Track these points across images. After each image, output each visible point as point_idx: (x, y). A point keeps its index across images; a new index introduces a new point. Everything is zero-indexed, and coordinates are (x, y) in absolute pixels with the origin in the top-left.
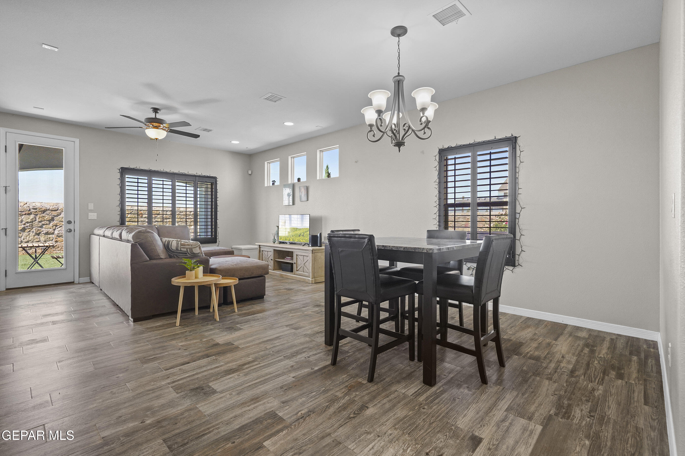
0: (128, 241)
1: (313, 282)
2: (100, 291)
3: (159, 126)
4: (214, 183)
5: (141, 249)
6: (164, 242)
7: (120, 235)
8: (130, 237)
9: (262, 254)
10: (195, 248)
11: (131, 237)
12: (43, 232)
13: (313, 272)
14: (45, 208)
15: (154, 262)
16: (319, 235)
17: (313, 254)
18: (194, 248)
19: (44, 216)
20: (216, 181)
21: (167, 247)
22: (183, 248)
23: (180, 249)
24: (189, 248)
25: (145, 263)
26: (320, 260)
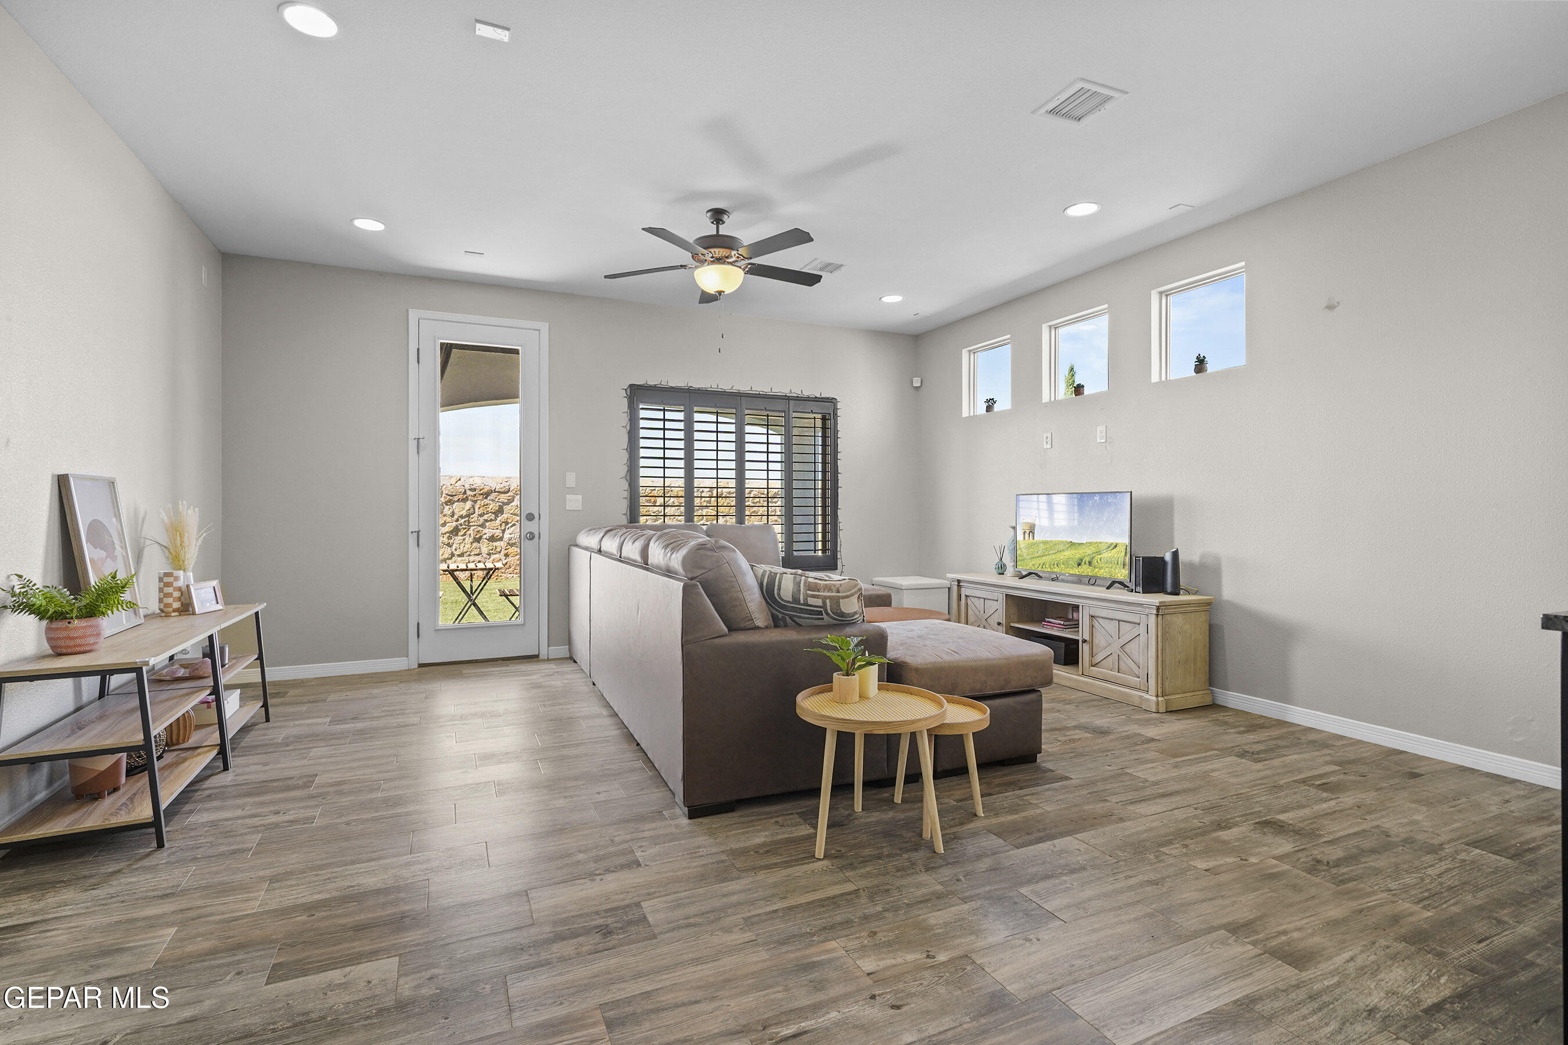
0: (668, 572)
1: (1162, 709)
2: (592, 686)
3: (727, 257)
4: (830, 414)
5: (706, 597)
6: (760, 576)
7: (644, 552)
8: (676, 561)
9: (967, 604)
10: (847, 597)
11: (680, 562)
12: (485, 537)
13: (1160, 676)
14: (488, 488)
15: (741, 638)
16: (1168, 557)
17: (1160, 617)
18: (844, 597)
19: (487, 505)
20: (835, 410)
21: (768, 591)
22: (813, 596)
23: (806, 599)
24: (829, 597)
25: (717, 641)
26: (1180, 639)
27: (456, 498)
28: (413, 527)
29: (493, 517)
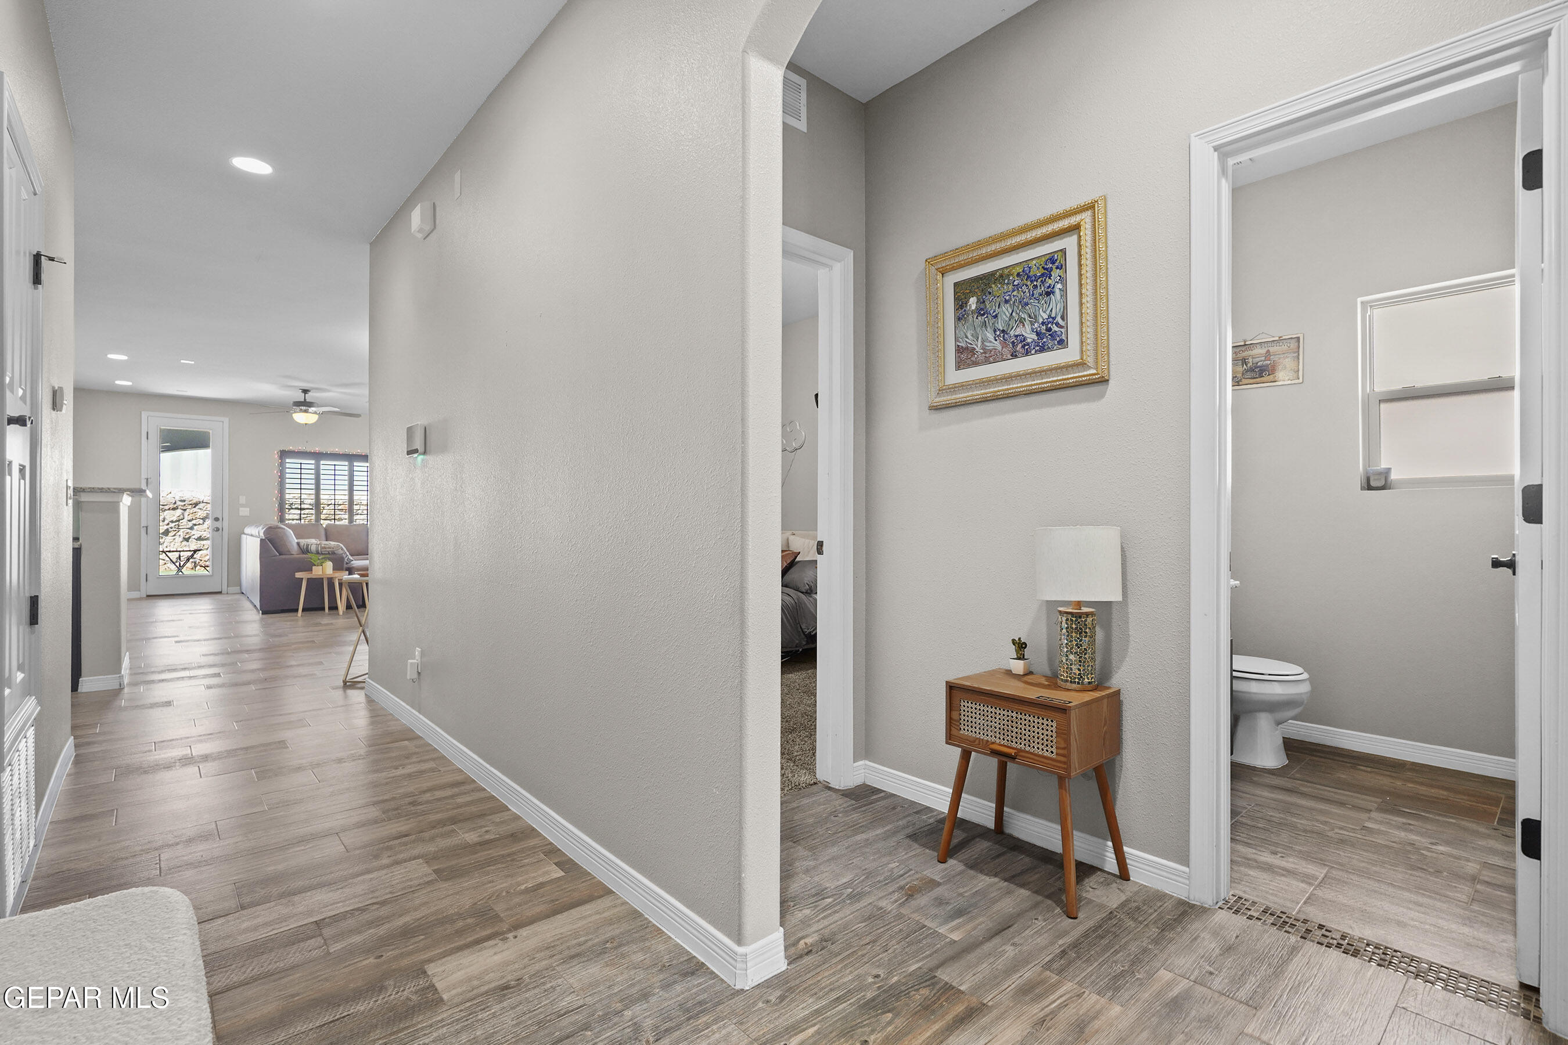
27: (167, 507)
28: (144, 524)
29: (201, 521)
